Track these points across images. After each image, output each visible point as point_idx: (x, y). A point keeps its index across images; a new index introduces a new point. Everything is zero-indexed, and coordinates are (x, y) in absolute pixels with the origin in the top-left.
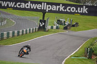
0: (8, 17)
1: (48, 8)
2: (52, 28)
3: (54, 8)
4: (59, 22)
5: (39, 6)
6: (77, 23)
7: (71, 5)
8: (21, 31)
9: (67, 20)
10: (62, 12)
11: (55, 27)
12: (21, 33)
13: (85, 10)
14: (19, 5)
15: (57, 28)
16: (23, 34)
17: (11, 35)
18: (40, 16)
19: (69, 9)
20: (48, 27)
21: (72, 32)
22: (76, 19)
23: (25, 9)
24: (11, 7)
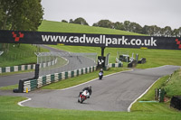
0: (59, 54)
1: (107, 41)
2: (114, 65)
3: (115, 41)
4: (122, 58)
5: (96, 40)
6: (144, 59)
7: (136, 37)
8: (75, 71)
9: (131, 55)
10: (125, 46)
11: (117, 65)
12: (75, 74)
13: (153, 42)
14: (72, 39)
15: (120, 65)
16: (78, 75)
17: (63, 76)
18: (98, 51)
19: (134, 42)
20: (109, 65)
21: (138, 70)
22: (142, 53)
23: (79, 44)
24: (62, 42)
